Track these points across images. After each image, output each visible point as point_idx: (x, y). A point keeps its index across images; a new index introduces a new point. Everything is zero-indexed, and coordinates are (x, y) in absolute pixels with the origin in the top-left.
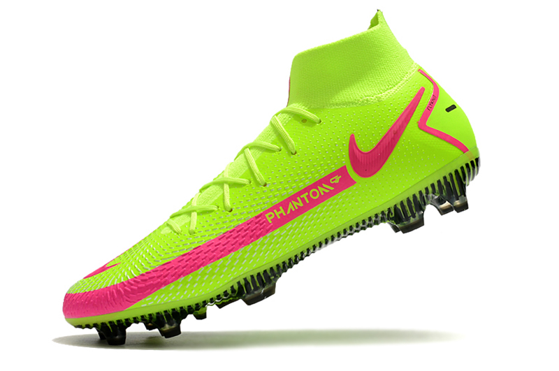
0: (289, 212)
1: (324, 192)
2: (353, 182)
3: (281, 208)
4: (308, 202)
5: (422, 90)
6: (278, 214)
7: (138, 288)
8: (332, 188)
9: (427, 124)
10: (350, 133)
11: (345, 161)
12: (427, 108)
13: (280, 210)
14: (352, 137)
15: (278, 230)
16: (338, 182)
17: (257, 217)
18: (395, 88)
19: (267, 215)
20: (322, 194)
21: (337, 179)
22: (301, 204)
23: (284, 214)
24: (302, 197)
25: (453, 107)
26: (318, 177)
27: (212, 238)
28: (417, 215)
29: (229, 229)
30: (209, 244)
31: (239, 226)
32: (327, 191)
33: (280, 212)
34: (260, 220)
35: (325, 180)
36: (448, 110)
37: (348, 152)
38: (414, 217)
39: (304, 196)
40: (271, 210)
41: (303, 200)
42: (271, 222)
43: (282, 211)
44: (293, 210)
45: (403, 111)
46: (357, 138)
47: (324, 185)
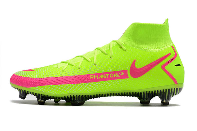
0: (99, 78)
1: (115, 76)
2: (128, 77)
3: (97, 75)
4: (108, 77)
5: (170, 54)
6: (95, 77)
7: (36, 82)
8: (119, 76)
9: (165, 67)
10: (135, 59)
11: (128, 68)
12: (168, 62)
13: (96, 76)
14: (135, 61)
15: (92, 83)
16: (123, 75)
17: (87, 75)
18: (159, 49)
19: (91, 76)
20: (115, 77)
21: (122, 74)
22: (105, 77)
23: (97, 78)
24: (106, 75)
25: (179, 65)
26: (115, 70)
27: (68, 76)
28: (148, 99)
29: (75, 75)
30: (66, 77)
31: (79, 75)
32: (117, 76)
33: (96, 77)
34: (88, 77)
35: (118, 72)
36: (176, 65)
37: (131, 65)
38: (147, 99)
39: (108, 75)
40: (93, 75)
41: (106, 76)
42: (91, 79)
43: (97, 77)
44: (101, 78)
45: (158, 59)
46: (136, 62)
47: (116, 74)
